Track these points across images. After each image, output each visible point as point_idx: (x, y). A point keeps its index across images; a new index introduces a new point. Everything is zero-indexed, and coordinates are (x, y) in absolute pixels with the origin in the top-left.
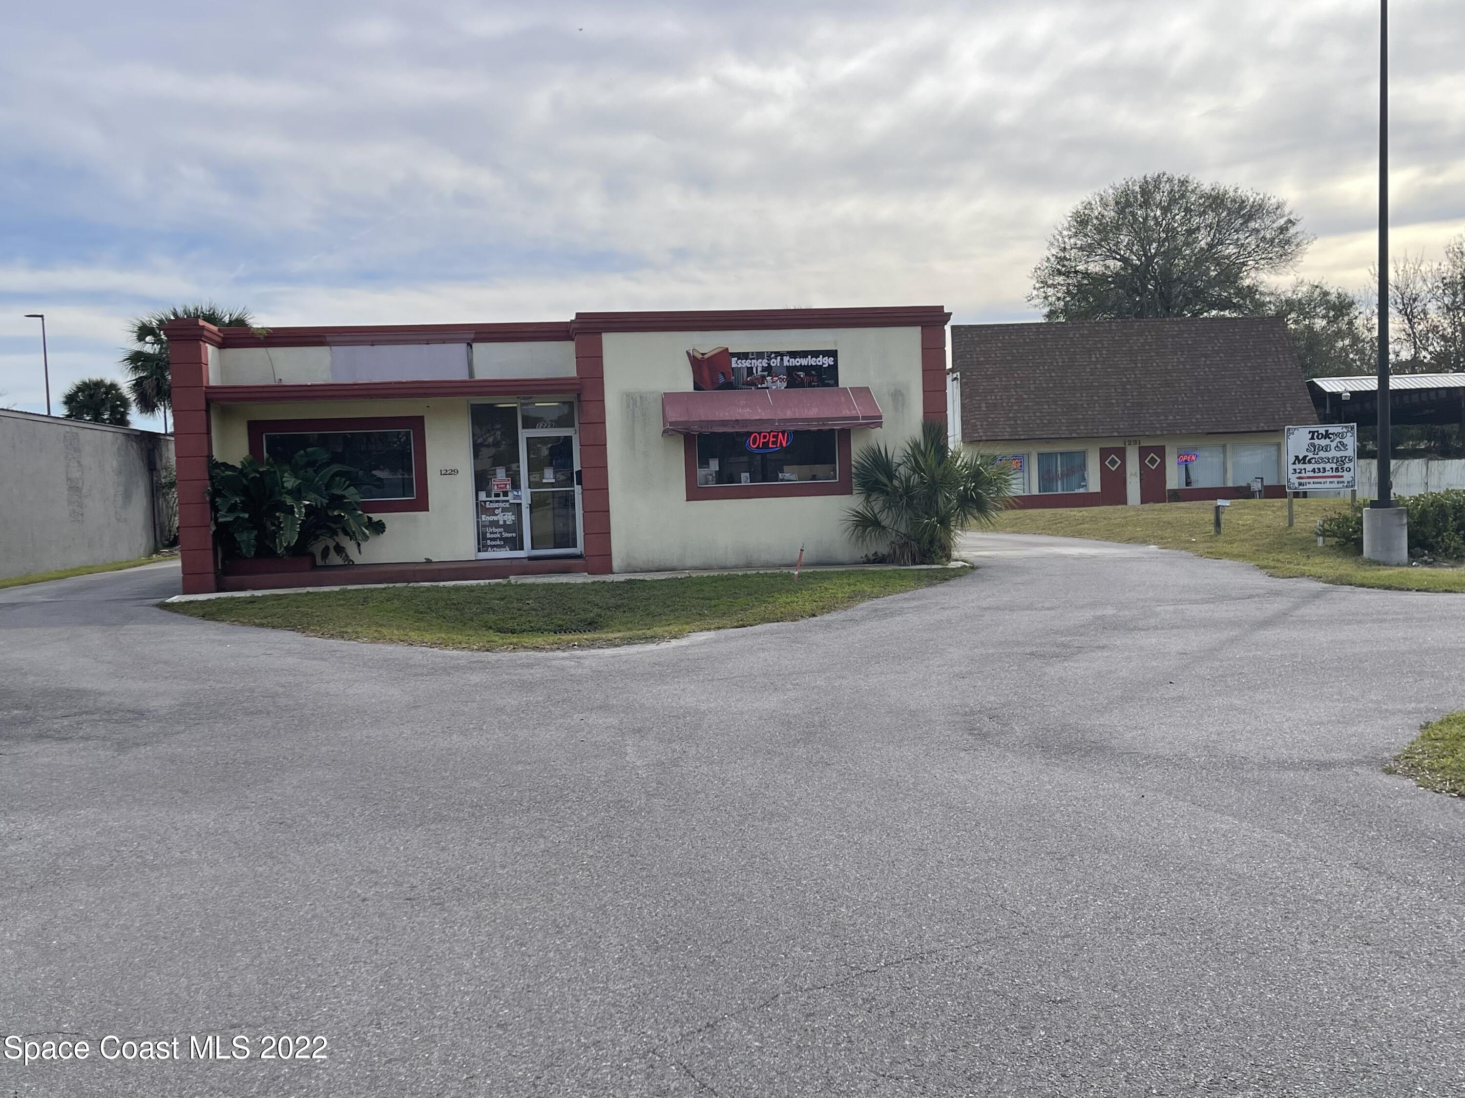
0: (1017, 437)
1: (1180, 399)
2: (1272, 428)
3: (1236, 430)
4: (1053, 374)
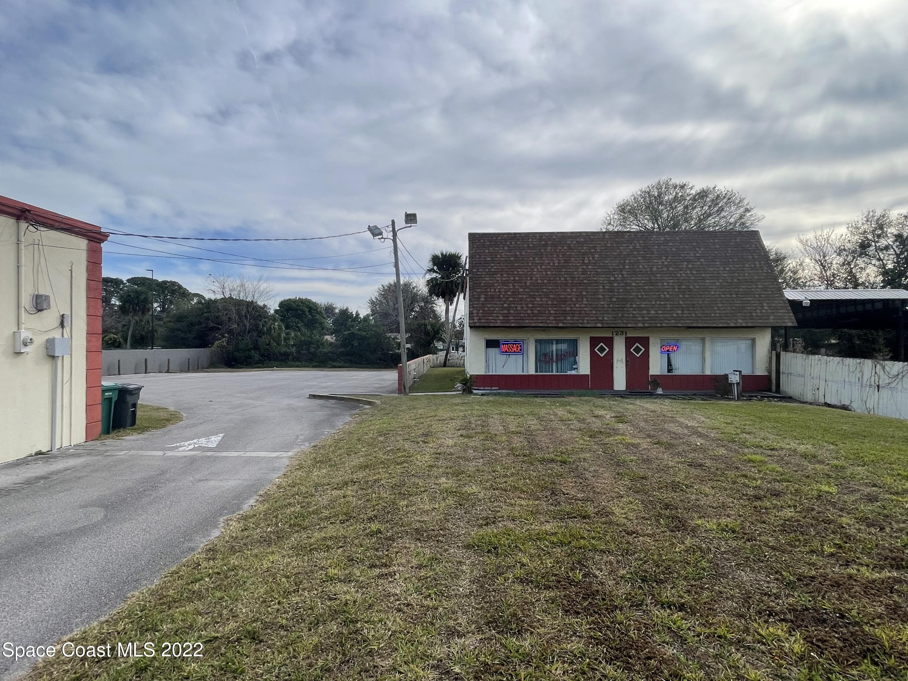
0: (508, 325)
1: (662, 296)
2: (750, 325)
3: (715, 325)
4: (549, 273)
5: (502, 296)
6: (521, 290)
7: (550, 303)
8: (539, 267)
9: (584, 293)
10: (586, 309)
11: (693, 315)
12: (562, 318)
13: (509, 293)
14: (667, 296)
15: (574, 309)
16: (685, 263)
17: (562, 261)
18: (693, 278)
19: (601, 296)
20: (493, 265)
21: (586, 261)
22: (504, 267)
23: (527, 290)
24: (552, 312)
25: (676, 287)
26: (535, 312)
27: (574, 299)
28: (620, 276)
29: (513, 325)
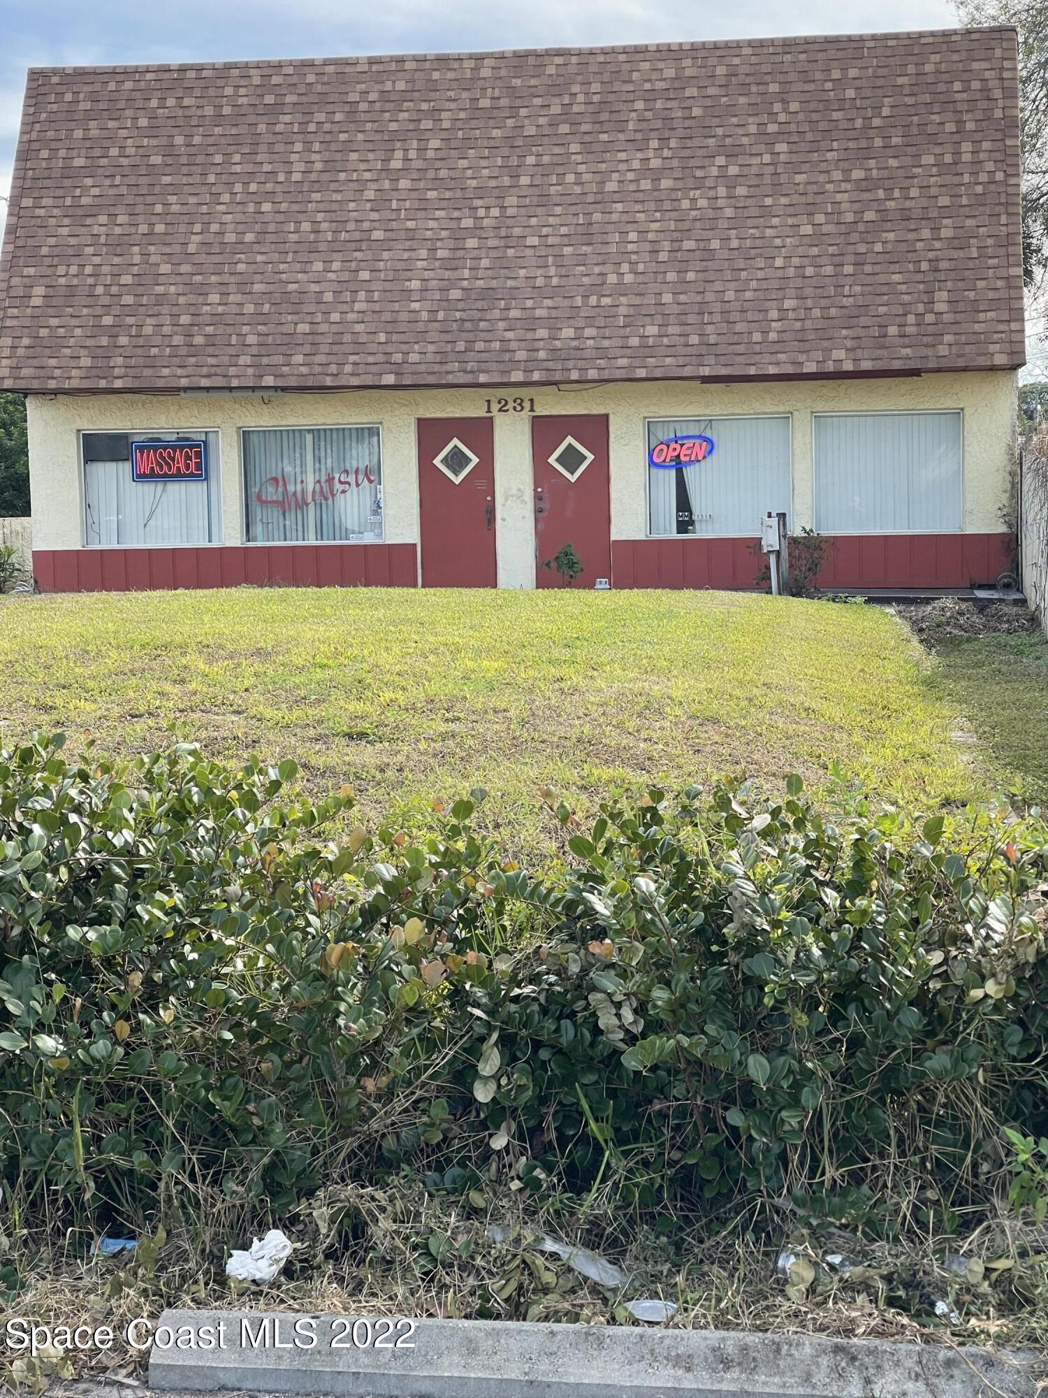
0: (103, 384)
1: (612, 279)
2: (866, 365)
3: (752, 371)
4: (266, 207)
5: (100, 290)
6: (165, 268)
7: (250, 308)
8: (238, 188)
9: (364, 275)
10: (359, 328)
11: (694, 339)
12: (279, 359)
13: (126, 279)
14: (628, 278)
15: (323, 328)
16: (721, 160)
17: (318, 166)
18: (729, 212)
19: (415, 285)
20: (89, 182)
21: (396, 164)
22: (124, 190)
23: (185, 268)
24: (251, 339)
25: (667, 245)
26: (199, 340)
27: (328, 297)
28: (495, 212)
29: (118, 384)
